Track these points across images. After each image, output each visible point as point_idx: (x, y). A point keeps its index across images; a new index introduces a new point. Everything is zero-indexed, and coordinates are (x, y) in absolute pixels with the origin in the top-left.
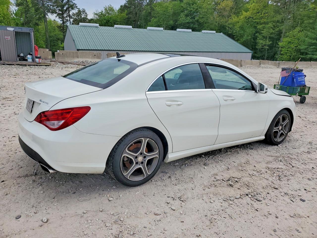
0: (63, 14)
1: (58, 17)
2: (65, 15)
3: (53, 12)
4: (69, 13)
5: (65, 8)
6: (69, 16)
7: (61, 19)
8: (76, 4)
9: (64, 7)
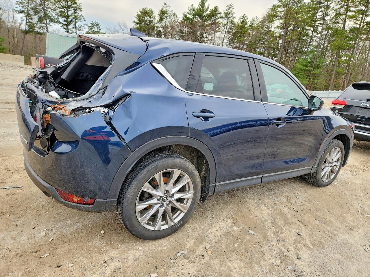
0: (67, 25)
1: (62, 28)
2: (70, 27)
3: (58, 22)
4: (76, 25)
5: (70, 20)
6: (76, 28)
7: (65, 30)
8: (84, 16)
9: (69, 18)
